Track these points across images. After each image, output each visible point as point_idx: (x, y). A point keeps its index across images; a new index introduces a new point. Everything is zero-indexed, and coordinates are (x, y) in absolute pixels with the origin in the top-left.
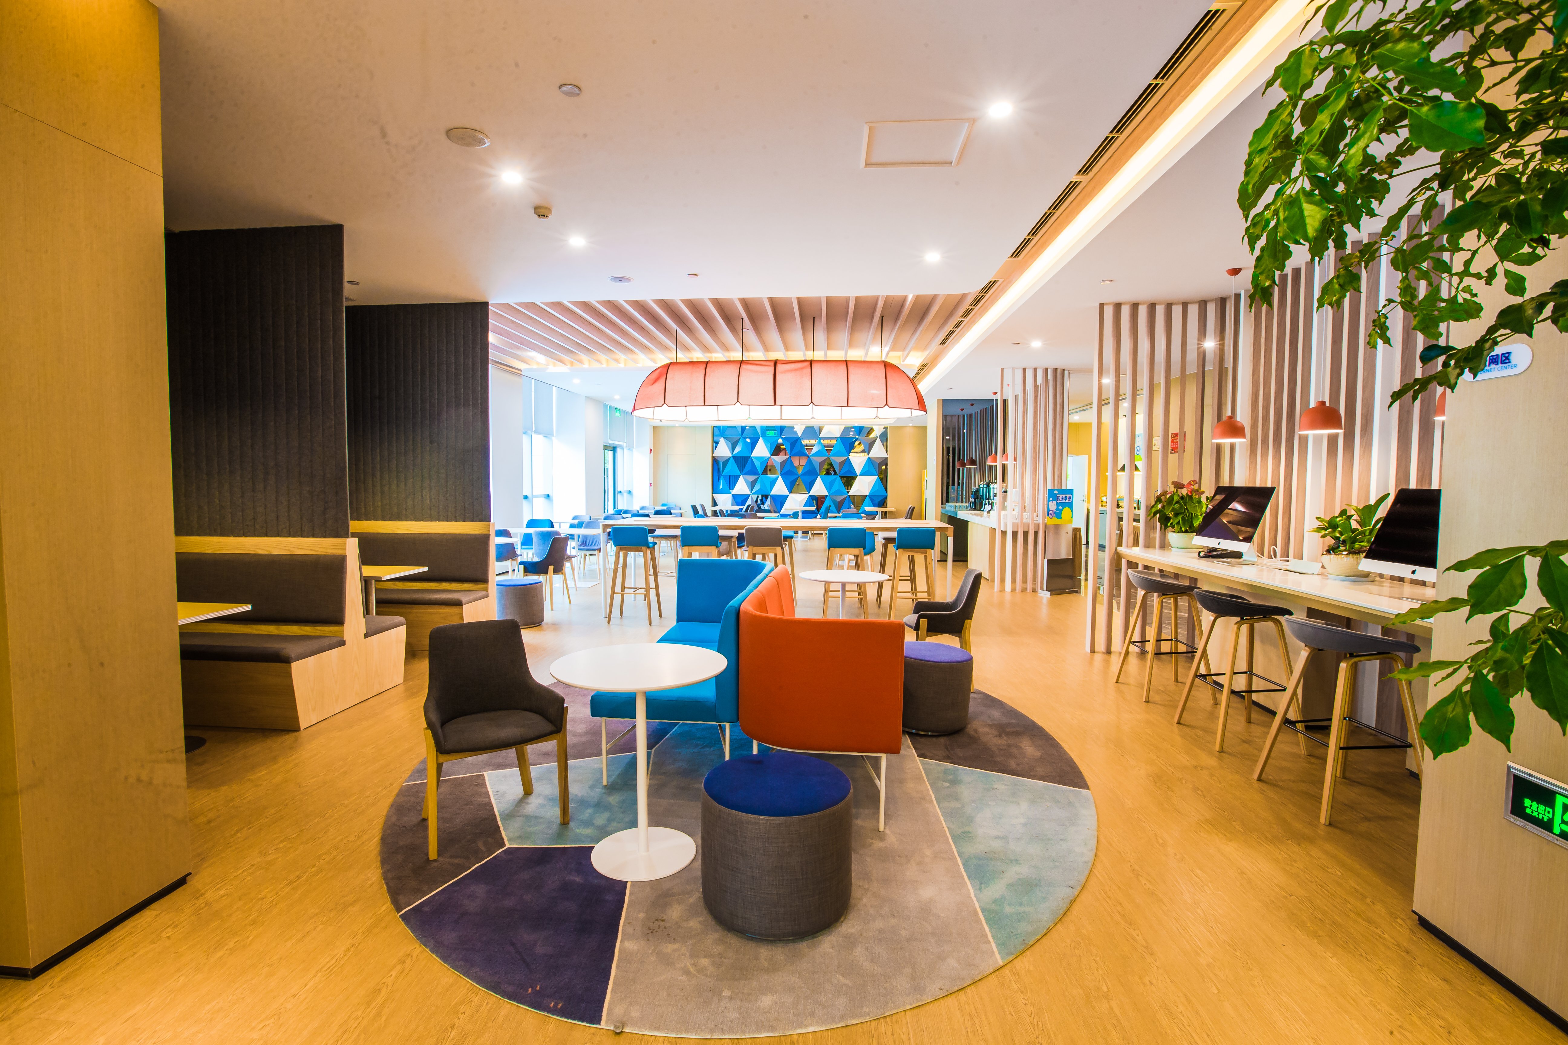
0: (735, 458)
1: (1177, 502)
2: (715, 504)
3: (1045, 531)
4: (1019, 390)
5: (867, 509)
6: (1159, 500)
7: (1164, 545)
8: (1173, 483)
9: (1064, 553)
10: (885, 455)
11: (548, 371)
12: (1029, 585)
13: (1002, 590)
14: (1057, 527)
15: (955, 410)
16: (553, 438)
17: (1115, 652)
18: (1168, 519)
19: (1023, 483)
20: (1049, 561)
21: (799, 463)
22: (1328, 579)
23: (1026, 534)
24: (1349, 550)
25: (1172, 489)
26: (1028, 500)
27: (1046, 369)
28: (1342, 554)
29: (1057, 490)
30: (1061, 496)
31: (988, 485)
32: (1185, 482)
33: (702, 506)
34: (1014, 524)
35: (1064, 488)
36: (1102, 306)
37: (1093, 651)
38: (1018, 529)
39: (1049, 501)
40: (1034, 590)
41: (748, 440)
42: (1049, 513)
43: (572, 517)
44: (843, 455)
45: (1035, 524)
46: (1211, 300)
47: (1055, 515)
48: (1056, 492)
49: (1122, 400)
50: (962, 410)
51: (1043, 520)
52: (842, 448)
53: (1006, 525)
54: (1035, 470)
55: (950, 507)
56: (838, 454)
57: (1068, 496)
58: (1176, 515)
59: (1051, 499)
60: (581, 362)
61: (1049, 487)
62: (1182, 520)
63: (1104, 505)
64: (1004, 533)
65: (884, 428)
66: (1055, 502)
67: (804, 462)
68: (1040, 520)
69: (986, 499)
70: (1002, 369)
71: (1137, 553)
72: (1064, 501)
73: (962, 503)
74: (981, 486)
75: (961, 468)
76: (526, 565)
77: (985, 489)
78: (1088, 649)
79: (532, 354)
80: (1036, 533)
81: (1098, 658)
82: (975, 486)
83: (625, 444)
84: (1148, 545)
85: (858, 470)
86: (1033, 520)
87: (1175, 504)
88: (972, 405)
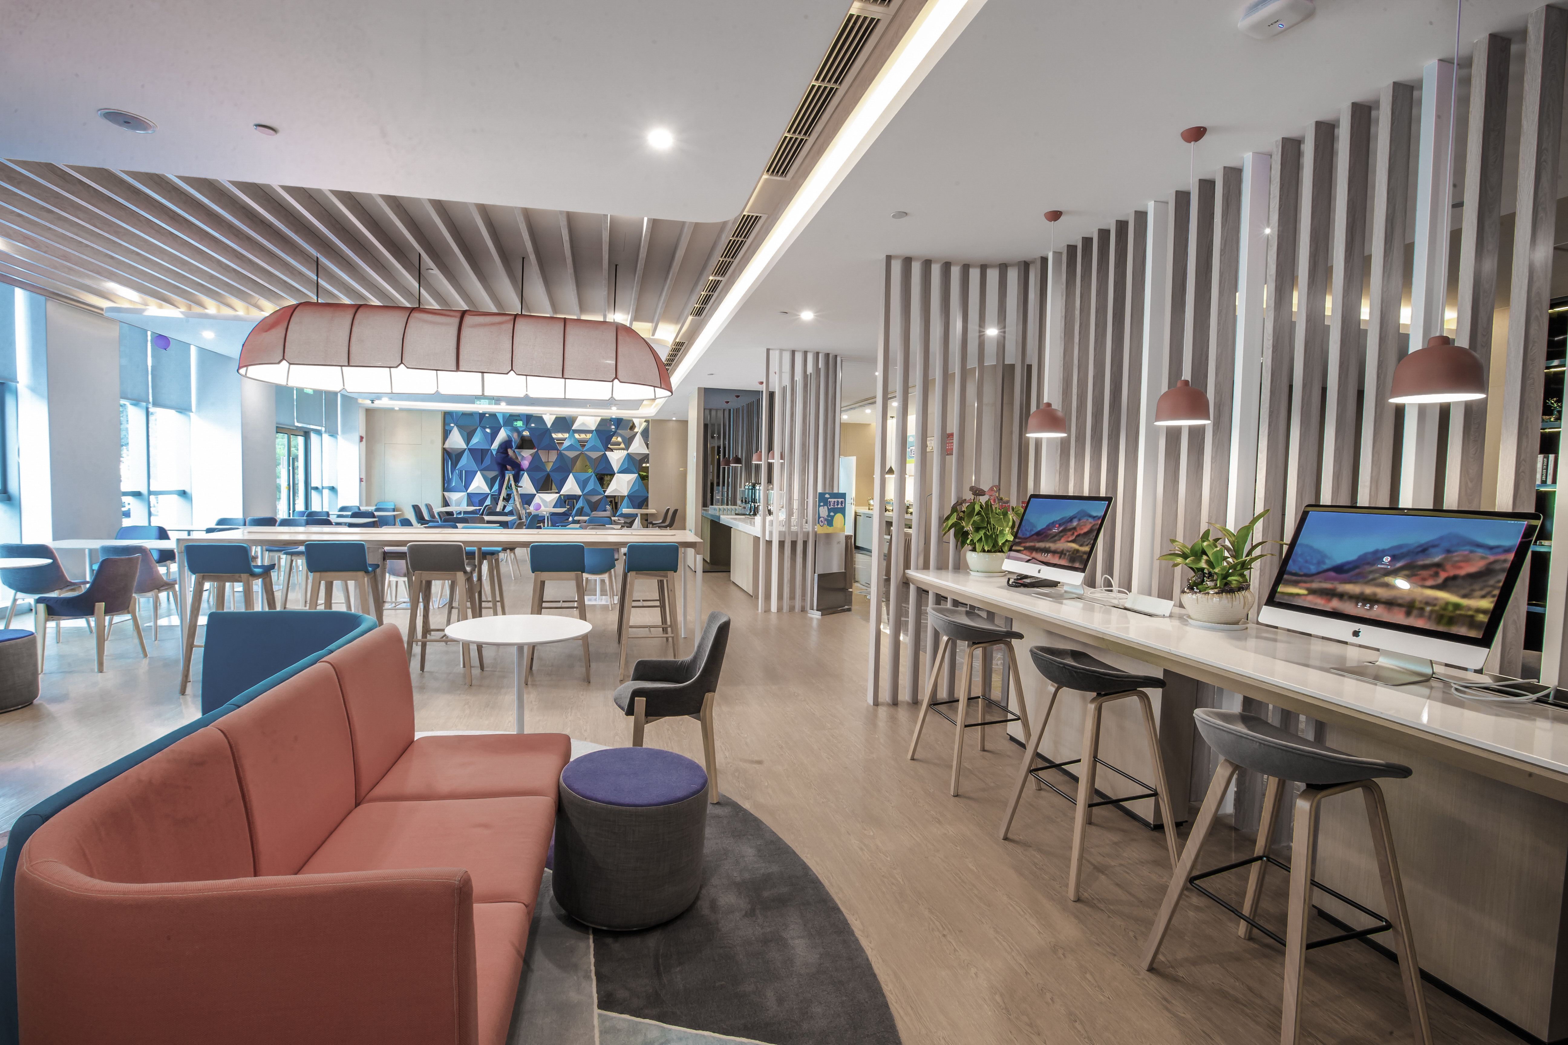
0: (472, 451)
1: (979, 513)
2: (446, 503)
3: (816, 541)
4: (786, 382)
5: (625, 511)
6: (954, 509)
7: (960, 567)
8: (972, 489)
9: (836, 566)
10: (646, 451)
11: (146, 313)
12: (798, 604)
13: (767, 610)
14: (828, 536)
15: (719, 403)
16: (191, 414)
17: (902, 702)
18: (965, 534)
19: (790, 485)
20: (821, 576)
21: (550, 459)
22: (1186, 625)
23: (794, 544)
24: (1219, 587)
25: (969, 496)
26: (796, 505)
27: (818, 353)
28: (1208, 593)
29: (829, 494)
30: (833, 500)
31: (754, 486)
32: (986, 489)
33: (429, 508)
34: (780, 532)
35: (835, 491)
36: (889, 258)
37: (876, 703)
38: (785, 539)
39: (820, 506)
40: (803, 610)
41: (488, 430)
42: (818, 519)
43: (215, 522)
44: (599, 450)
45: (804, 532)
46: (1012, 265)
47: (826, 522)
48: (827, 496)
49: (891, 398)
50: (727, 402)
51: (813, 528)
52: (599, 444)
53: (771, 533)
54: (804, 470)
55: (713, 510)
56: (593, 449)
57: (840, 500)
58: (977, 529)
59: (822, 504)
60: (200, 304)
61: (820, 490)
62: (985, 537)
63: (871, 508)
64: (769, 543)
65: (645, 421)
66: (826, 507)
67: (553, 456)
68: (809, 528)
69: (752, 502)
70: (768, 350)
71: (931, 579)
72: (836, 506)
73: (727, 505)
74: (747, 487)
75: (726, 467)
76: (50, 603)
77: (750, 490)
78: (870, 701)
79: (111, 286)
80: (805, 543)
81: (883, 712)
82: (740, 487)
83: (323, 429)
84: (942, 566)
85: (616, 467)
86: (802, 528)
87: (976, 516)
88: (738, 396)
